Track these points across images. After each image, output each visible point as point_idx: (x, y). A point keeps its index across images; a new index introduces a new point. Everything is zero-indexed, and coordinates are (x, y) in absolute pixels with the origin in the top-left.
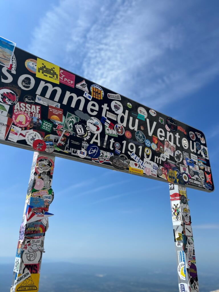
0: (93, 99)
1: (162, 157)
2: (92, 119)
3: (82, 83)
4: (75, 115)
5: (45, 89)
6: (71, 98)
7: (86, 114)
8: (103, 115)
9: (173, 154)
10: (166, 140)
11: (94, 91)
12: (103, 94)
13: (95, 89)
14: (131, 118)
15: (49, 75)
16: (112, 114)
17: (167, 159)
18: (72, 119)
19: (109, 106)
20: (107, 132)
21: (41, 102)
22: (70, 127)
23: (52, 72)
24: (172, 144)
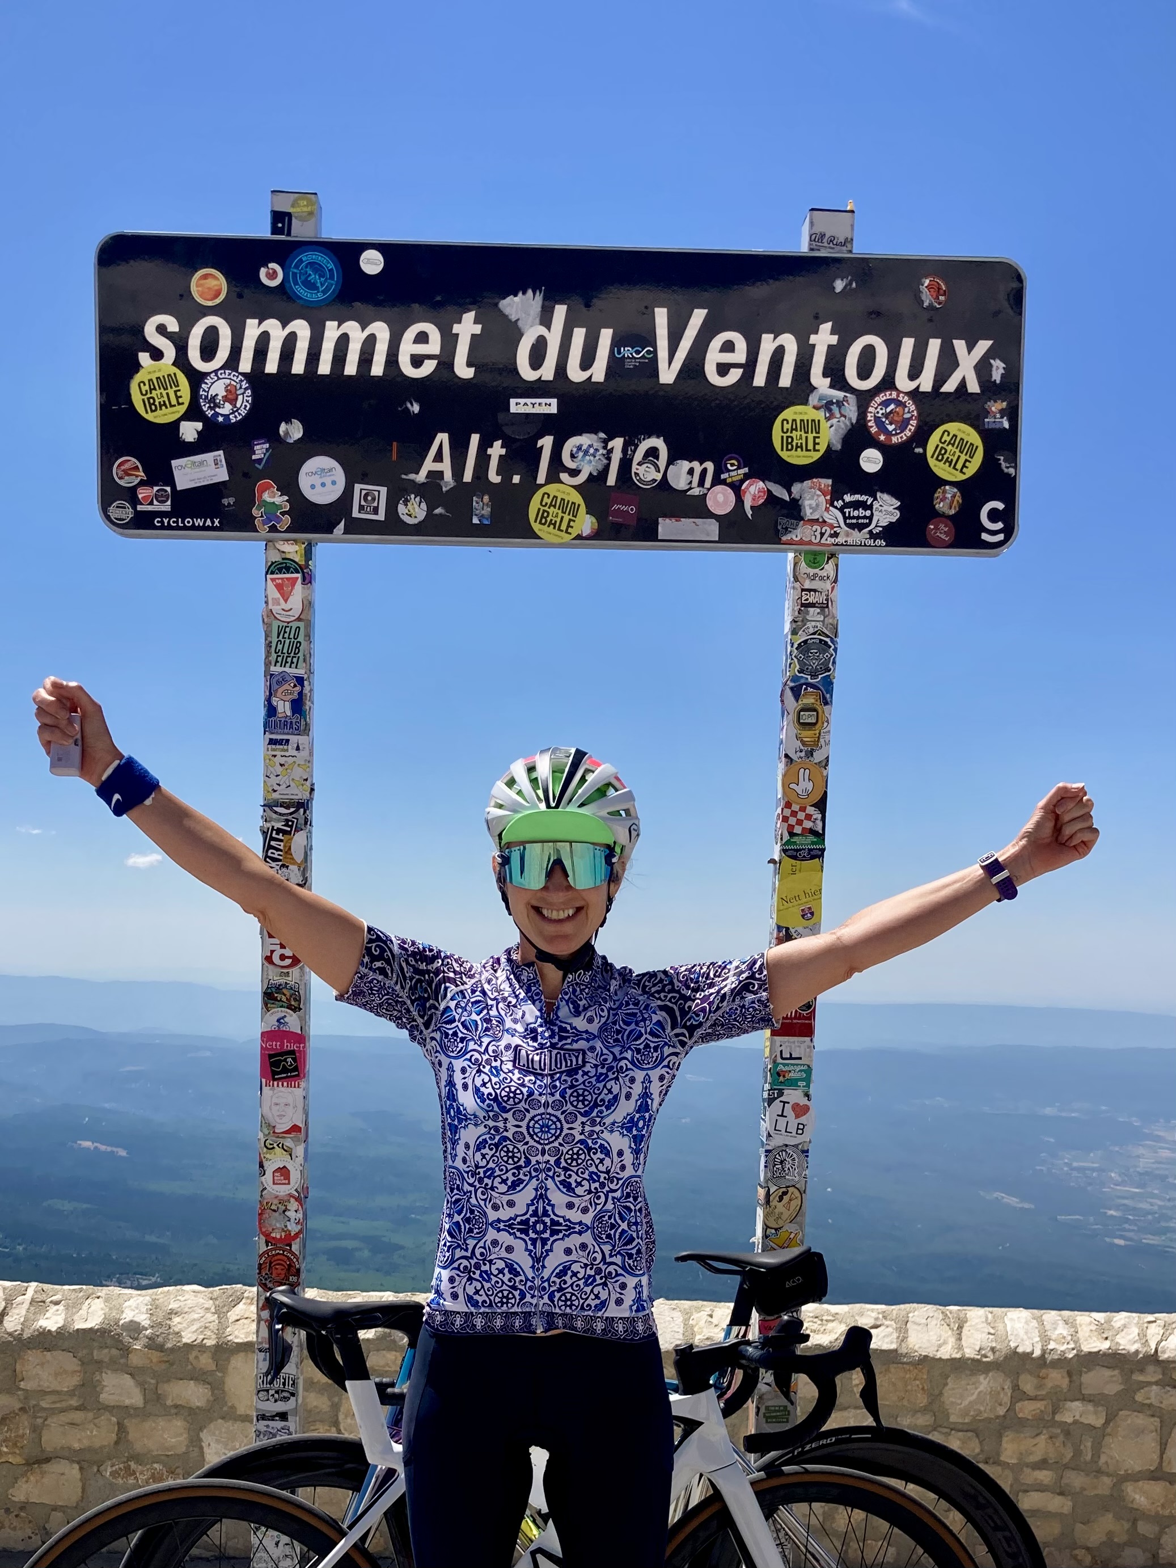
5: (263, 339)
14: (579, 335)
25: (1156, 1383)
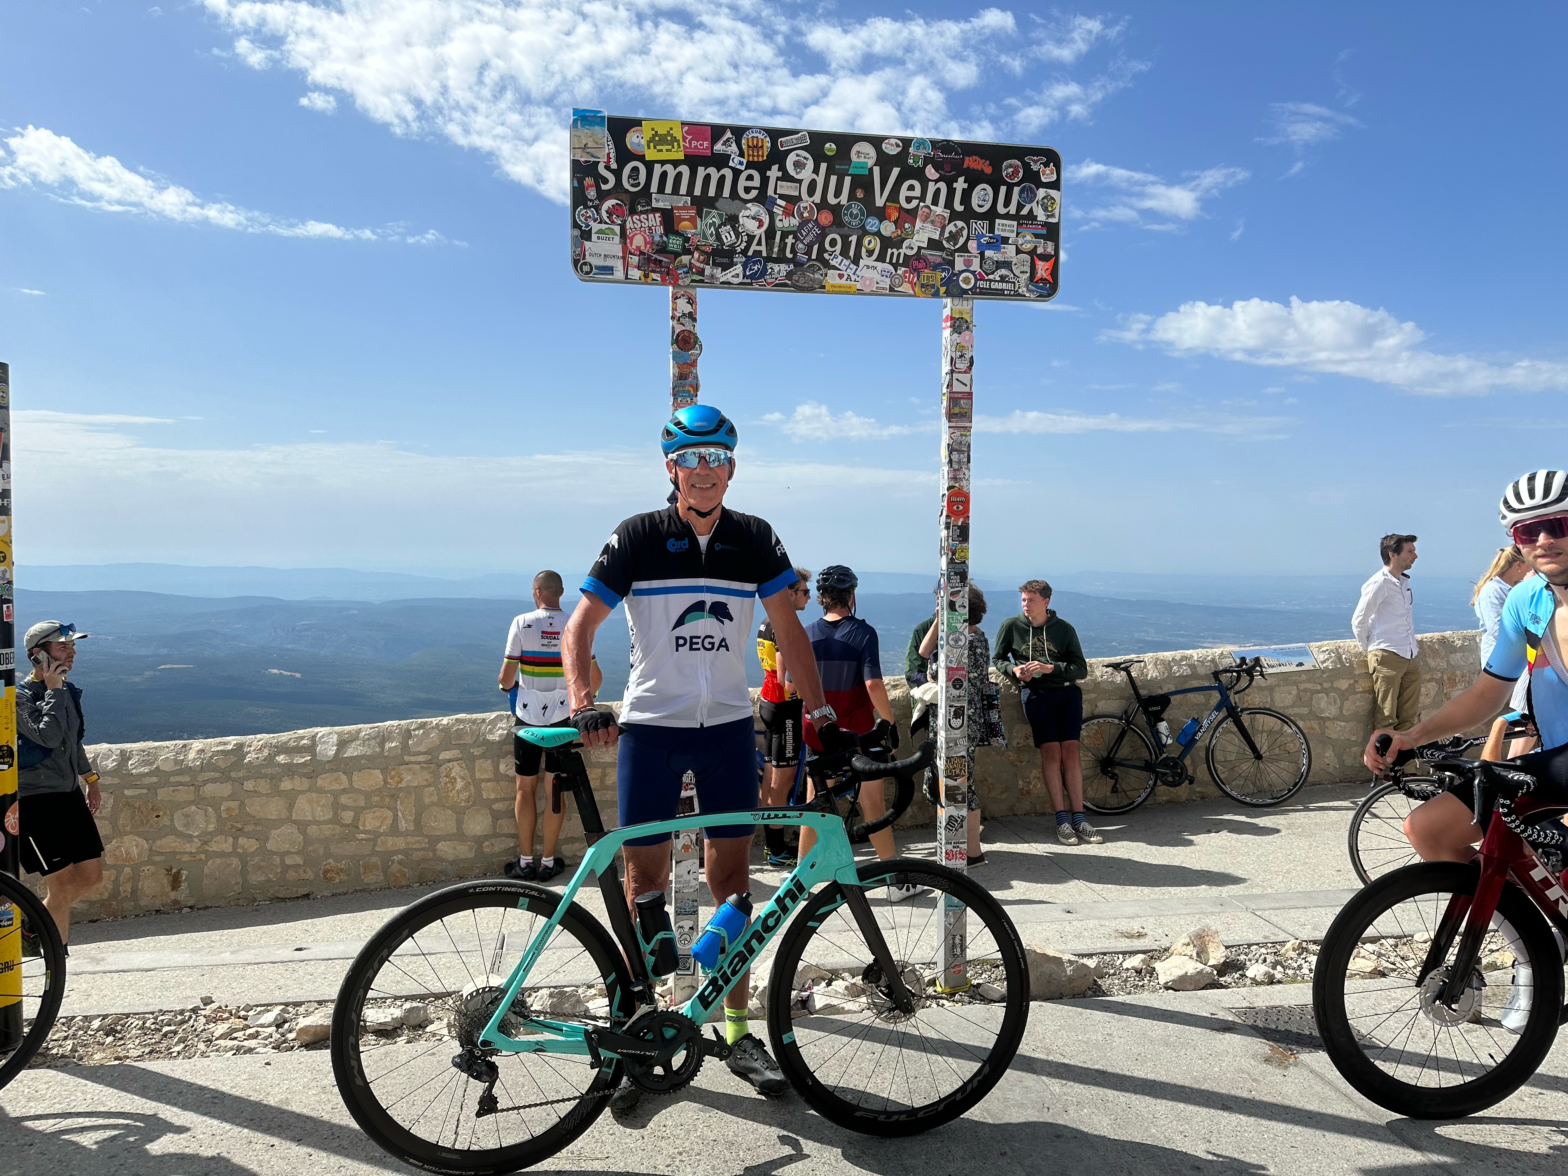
0: (749, 166)
1: (907, 248)
2: (749, 209)
3: (725, 138)
4: (717, 209)
5: (664, 175)
6: (707, 178)
7: (737, 201)
8: (770, 192)
9: (938, 233)
10: (922, 204)
11: (749, 146)
12: (769, 145)
13: (750, 140)
14: (834, 179)
15: (664, 148)
16: (789, 184)
17: (920, 248)
18: (714, 219)
19: (783, 168)
20: (779, 224)
21: (660, 205)
22: (712, 235)
23: (669, 138)
24: (939, 210)
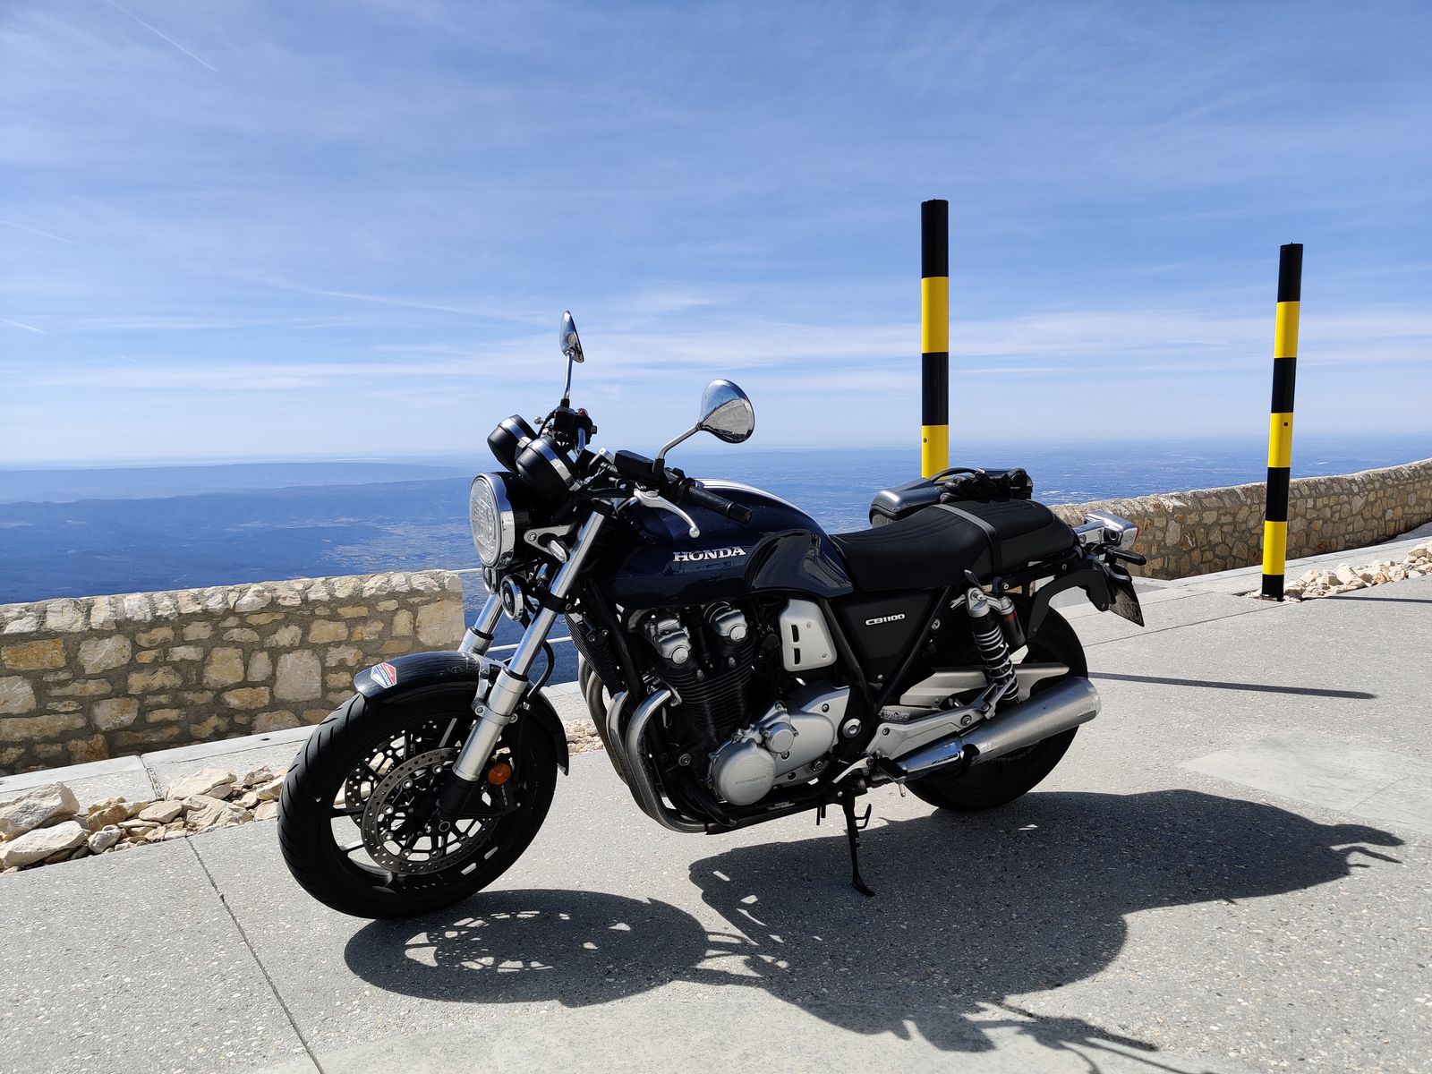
25: (236, 627)
